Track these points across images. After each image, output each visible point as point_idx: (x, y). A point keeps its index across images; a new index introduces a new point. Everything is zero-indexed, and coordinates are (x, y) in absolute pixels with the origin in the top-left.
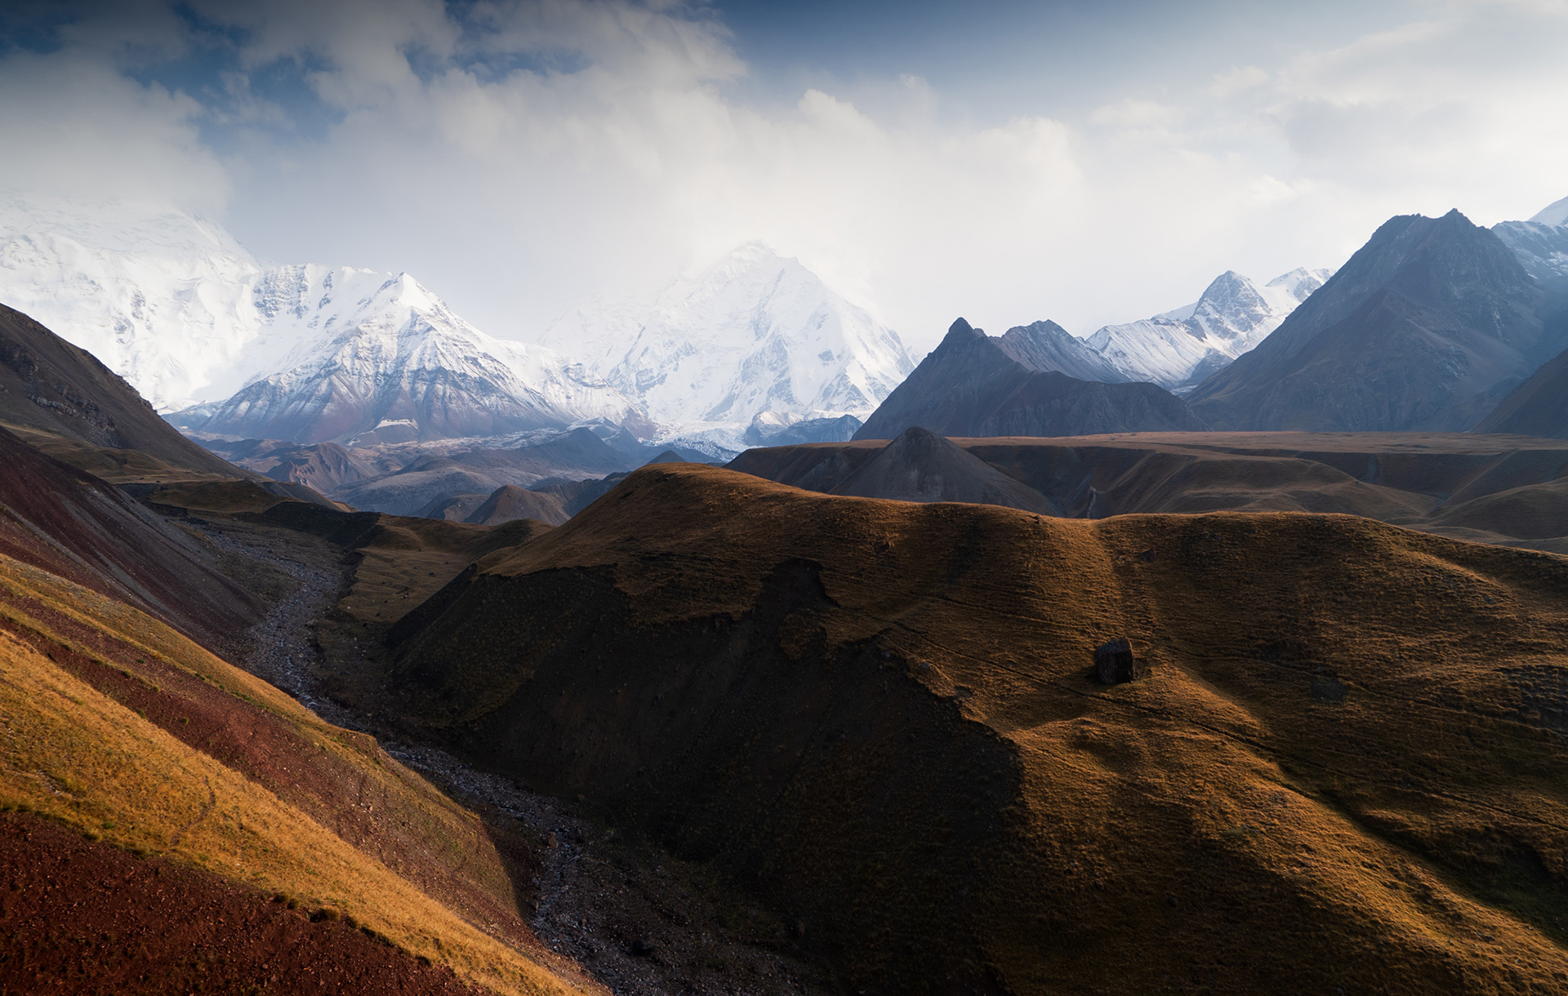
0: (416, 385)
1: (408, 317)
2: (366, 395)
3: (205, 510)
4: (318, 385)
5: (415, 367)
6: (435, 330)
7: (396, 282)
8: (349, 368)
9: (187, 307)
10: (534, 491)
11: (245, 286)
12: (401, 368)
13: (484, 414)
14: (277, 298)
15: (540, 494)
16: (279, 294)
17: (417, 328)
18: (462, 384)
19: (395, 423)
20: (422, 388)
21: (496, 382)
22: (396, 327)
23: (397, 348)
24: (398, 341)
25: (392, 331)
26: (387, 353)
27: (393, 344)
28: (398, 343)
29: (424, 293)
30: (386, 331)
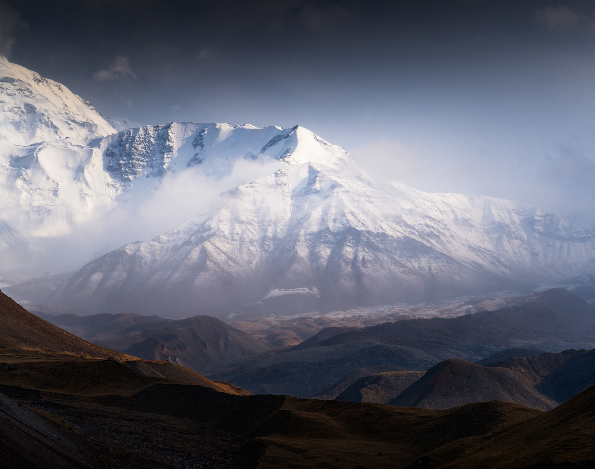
0: (317, 249)
1: (305, 174)
2: (250, 262)
3: (61, 392)
4: (189, 252)
5: (315, 228)
6: (341, 186)
7: (288, 136)
8: (227, 233)
9: (26, 174)
10: (489, 365)
11: (95, 150)
12: (296, 231)
13: (413, 278)
14: (135, 161)
15: (498, 368)
16: (137, 157)
17: (317, 186)
18: (380, 245)
19: (290, 291)
20: (325, 252)
21: (428, 241)
22: (289, 186)
23: (291, 209)
24: (292, 201)
25: (283, 191)
26: (277, 215)
27: (286, 204)
28: (292, 203)
29: (325, 147)
30: (275, 190)
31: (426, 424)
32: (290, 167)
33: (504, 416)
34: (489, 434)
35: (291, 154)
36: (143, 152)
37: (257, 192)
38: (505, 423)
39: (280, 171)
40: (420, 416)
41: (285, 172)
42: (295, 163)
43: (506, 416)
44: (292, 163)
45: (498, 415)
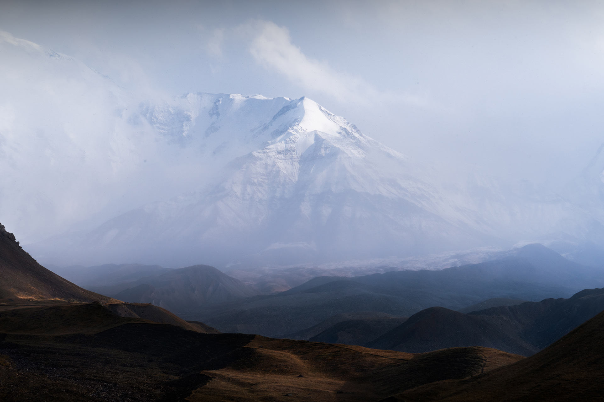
0: (319, 209)
1: (311, 141)
2: (256, 220)
4: (202, 211)
6: (343, 153)
7: (295, 106)
8: (239, 194)
12: (301, 192)
17: (323, 152)
20: (327, 211)
22: (297, 152)
23: (298, 173)
24: (300, 166)
25: (292, 156)
26: (286, 178)
27: (294, 169)
28: (300, 167)
29: (329, 117)
30: (285, 156)
31: (400, 367)
32: (298, 135)
33: (484, 361)
34: (467, 378)
35: (299, 123)
36: (163, 121)
37: (269, 158)
38: (485, 368)
39: (289, 139)
40: (395, 359)
41: (294, 140)
42: (303, 132)
43: (487, 361)
44: (300, 131)
45: (479, 360)
